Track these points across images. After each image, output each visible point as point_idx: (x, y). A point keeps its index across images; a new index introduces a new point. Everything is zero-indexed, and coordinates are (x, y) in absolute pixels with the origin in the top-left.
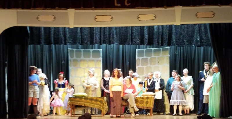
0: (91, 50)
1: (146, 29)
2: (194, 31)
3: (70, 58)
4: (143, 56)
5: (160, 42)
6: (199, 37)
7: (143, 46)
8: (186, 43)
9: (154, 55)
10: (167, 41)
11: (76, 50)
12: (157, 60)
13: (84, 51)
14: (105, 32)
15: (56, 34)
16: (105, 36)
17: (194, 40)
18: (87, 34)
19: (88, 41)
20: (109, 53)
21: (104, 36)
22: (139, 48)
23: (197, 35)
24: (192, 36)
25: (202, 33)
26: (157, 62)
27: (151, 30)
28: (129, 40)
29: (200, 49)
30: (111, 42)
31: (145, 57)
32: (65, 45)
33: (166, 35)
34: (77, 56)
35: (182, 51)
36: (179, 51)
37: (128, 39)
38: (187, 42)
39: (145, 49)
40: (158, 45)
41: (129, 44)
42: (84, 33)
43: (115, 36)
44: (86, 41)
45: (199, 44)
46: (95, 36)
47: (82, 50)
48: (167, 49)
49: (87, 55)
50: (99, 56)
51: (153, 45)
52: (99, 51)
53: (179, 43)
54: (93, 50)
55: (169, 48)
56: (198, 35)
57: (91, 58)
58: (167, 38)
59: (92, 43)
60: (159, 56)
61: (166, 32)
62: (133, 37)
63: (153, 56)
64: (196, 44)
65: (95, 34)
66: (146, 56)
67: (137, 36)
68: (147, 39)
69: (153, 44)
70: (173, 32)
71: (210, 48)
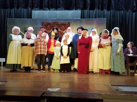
5: (100, 7)
10: (107, 6)
16: (53, 1)
17: (130, 6)
24: (129, 3)
30: (58, 7)
37: (73, 4)
38: (124, 7)
43: (61, 2)
44: (36, 5)
45: (135, 9)
53: (117, 8)
56: (134, 1)
58: (106, 3)
67: (80, 2)
69: (94, 8)
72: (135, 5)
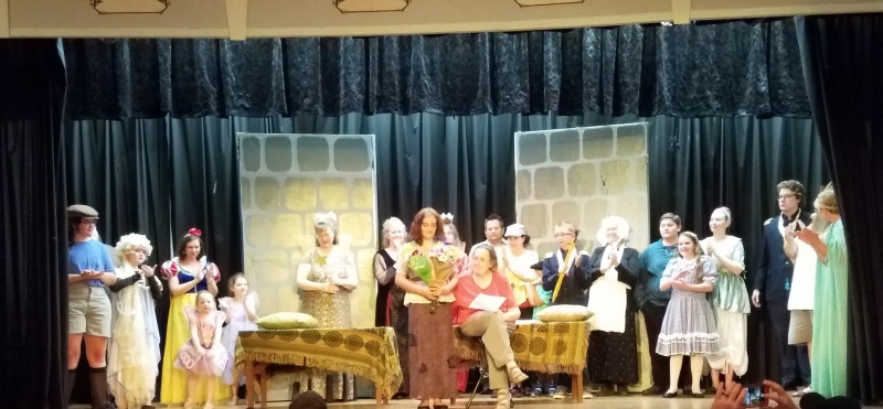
0: (331, 138)
1: (554, 49)
2: (745, 57)
3: (243, 172)
4: (543, 159)
5: (609, 100)
6: (764, 78)
7: (539, 117)
8: (715, 104)
9: (586, 157)
10: (637, 98)
11: (269, 141)
12: (598, 173)
13: (300, 142)
14: (386, 61)
15: (180, 75)
16: (385, 80)
17: (743, 91)
18: (310, 72)
19: (314, 103)
20: (405, 151)
21: (380, 77)
22: (526, 127)
23: (756, 69)
24: (739, 75)
25: (777, 61)
26: (599, 184)
27: (573, 52)
28: (485, 94)
29: (770, 127)
30: (412, 104)
31: (549, 163)
32: (223, 120)
33: (634, 74)
34: (271, 166)
35: (697, 136)
36: (685, 138)
37: (480, 92)
38: (717, 97)
39: (548, 132)
40: (602, 112)
41: (484, 110)
42: (298, 69)
43: (426, 80)
44: (307, 101)
45: (766, 105)
46: (345, 77)
47: (294, 137)
48: (639, 130)
49: (313, 156)
50: (365, 164)
51: (581, 114)
52: (362, 140)
53: (687, 105)
54: (341, 136)
55: (644, 123)
56: (762, 69)
57: (332, 170)
58: (635, 85)
59: (332, 108)
60: (605, 159)
61: (635, 59)
62: (500, 83)
63: (582, 160)
64: (755, 107)
65: (342, 72)
66: (553, 159)
67: (514, 78)
68: (556, 88)
69: (582, 108)
70: (660, 58)
71: (809, 122)
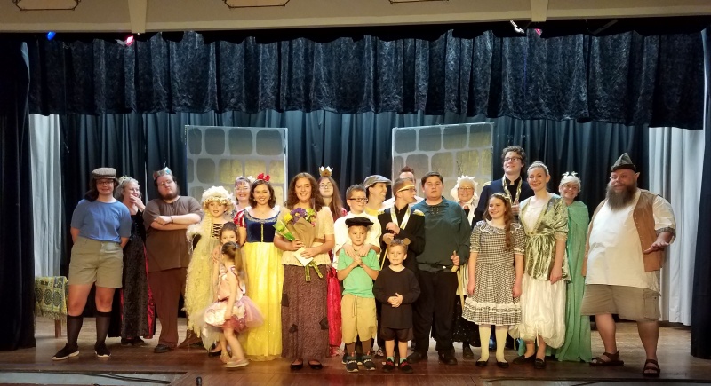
0: (255, 130)
1: (423, 64)
2: (570, 73)
3: (189, 155)
4: (414, 149)
5: (465, 103)
6: (584, 90)
7: (412, 115)
8: (547, 110)
9: (446, 147)
10: (487, 103)
11: (208, 131)
12: (454, 161)
13: (232, 133)
14: (294, 70)
15: (142, 82)
16: (293, 85)
17: (568, 101)
18: (236, 78)
19: (239, 102)
20: (312, 142)
21: (290, 83)
22: (402, 124)
23: (579, 83)
24: (565, 89)
25: (594, 77)
26: (455, 169)
27: (438, 66)
28: (369, 97)
30: (313, 104)
31: (417, 152)
33: (484, 84)
34: (209, 150)
35: (528, 135)
36: (518, 137)
37: (365, 95)
38: (548, 105)
39: (418, 128)
40: (459, 112)
41: (368, 109)
42: (227, 77)
43: (324, 85)
44: (233, 101)
46: (263, 84)
47: (226, 129)
48: (487, 128)
50: (279, 149)
51: (443, 114)
52: (277, 132)
53: (525, 109)
57: (254, 153)
58: (486, 92)
59: (253, 107)
60: (460, 150)
61: (486, 73)
62: (381, 89)
63: (443, 150)
65: (261, 79)
66: (421, 149)
67: (392, 85)
68: (425, 93)
69: (444, 109)
70: (505, 72)
72: (584, 99)
